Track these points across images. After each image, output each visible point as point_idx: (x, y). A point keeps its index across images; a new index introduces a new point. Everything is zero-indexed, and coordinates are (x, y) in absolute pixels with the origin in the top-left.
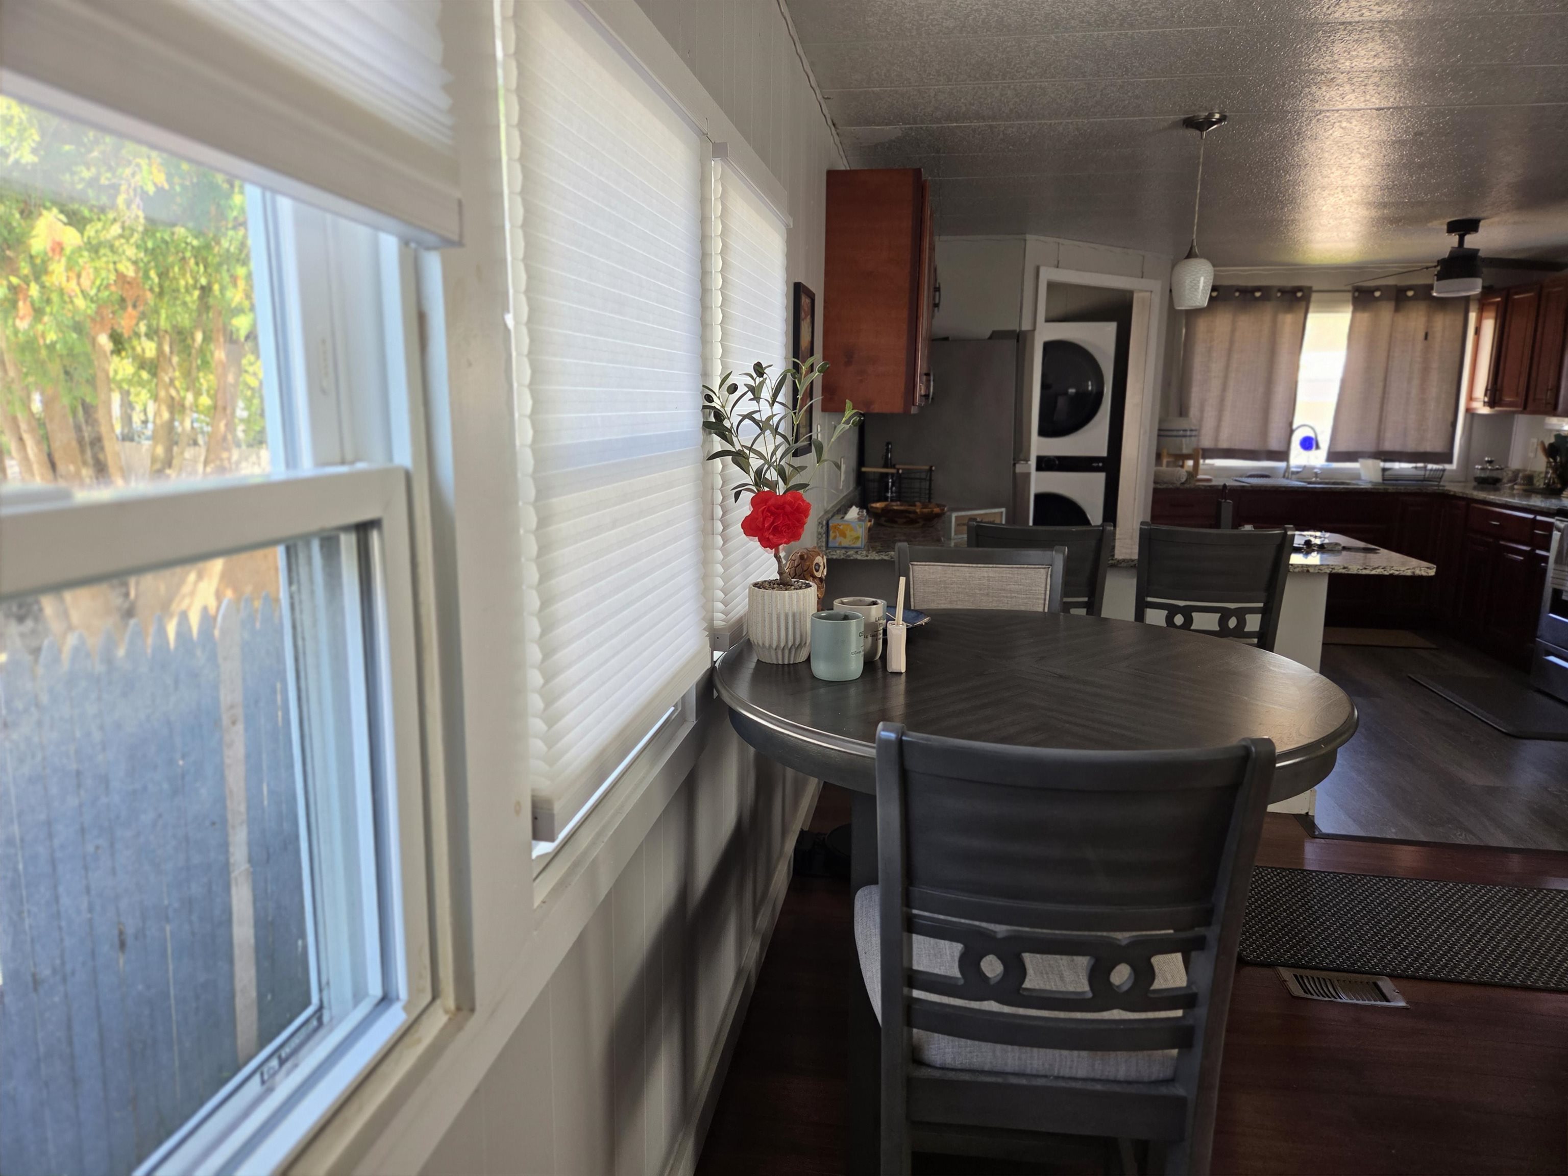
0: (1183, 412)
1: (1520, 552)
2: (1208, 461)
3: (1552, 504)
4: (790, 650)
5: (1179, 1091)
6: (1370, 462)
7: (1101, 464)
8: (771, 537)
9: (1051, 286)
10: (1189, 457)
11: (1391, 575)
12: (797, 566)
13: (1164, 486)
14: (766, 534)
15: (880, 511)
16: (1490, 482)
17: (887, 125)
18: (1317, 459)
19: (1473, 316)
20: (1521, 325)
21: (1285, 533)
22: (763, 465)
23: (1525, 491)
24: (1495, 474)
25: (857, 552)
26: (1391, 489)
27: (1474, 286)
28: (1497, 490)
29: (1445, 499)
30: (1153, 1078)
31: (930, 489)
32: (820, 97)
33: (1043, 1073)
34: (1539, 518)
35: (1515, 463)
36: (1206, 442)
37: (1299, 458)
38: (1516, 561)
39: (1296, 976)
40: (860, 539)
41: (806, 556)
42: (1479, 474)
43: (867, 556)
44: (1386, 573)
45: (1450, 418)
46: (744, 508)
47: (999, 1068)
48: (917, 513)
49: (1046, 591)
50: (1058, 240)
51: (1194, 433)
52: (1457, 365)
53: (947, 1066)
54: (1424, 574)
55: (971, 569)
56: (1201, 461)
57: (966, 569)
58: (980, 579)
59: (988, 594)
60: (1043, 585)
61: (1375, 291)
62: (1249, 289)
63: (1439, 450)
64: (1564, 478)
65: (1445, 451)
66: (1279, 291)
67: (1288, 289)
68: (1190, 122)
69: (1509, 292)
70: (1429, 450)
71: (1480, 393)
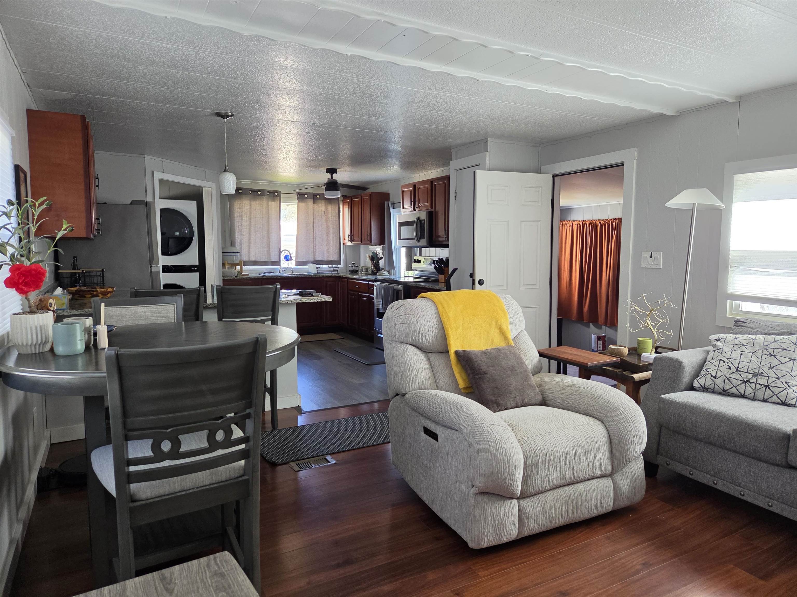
0: (233, 244)
1: (365, 297)
2: (246, 267)
3: (374, 277)
4: (39, 345)
5: (246, 477)
6: (312, 265)
7: (196, 269)
8: (23, 288)
9: (161, 181)
10: (237, 265)
11: (318, 301)
13: (228, 278)
14: (20, 286)
15: (74, 292)
16: (354, 272)
17: (62, 91)
18: (292, 264)
19: (341, 206)
20: (357, 210)
21: (276, 287)
22: (15, 252)
23: (366, 274)
24: (356, 269)
25: (64, 311)
26: (321, 275)
27: (338, 194)
28: (357, 274)
29: (339, 278)
30: (236, 476)
31: (103, 281)
32: (20, 71)
33: (192, 487)
34: (370, 283)
35: (362, 264)
36: (245, 258)
37: (284, 264)
38: (364, 300)
39: (297, 464)
40: (65, 304)
42: (350, 269)
44: (316, 301)
45: (338, 247)
47: (172, 492)
48: (97, 291)
49: (175, 315)
50: (162, 159)
51: (239, 254)
52: (338, 226)
53: (148, 498)
54: (329, 300)
56: (243, 267)
57: (133, 308)
58: (140, 313)
59: (145, 319)
60: (173, 312)
61: (305, 195)
62: (255, 190)
63: (336, 260)
64: (377, 268)
65: (338, 260)
66: (268, 192)
67: (272, 191)
68: (218, 114)
69: (351, 198)
70: (332, 260)
71: (347, 237)
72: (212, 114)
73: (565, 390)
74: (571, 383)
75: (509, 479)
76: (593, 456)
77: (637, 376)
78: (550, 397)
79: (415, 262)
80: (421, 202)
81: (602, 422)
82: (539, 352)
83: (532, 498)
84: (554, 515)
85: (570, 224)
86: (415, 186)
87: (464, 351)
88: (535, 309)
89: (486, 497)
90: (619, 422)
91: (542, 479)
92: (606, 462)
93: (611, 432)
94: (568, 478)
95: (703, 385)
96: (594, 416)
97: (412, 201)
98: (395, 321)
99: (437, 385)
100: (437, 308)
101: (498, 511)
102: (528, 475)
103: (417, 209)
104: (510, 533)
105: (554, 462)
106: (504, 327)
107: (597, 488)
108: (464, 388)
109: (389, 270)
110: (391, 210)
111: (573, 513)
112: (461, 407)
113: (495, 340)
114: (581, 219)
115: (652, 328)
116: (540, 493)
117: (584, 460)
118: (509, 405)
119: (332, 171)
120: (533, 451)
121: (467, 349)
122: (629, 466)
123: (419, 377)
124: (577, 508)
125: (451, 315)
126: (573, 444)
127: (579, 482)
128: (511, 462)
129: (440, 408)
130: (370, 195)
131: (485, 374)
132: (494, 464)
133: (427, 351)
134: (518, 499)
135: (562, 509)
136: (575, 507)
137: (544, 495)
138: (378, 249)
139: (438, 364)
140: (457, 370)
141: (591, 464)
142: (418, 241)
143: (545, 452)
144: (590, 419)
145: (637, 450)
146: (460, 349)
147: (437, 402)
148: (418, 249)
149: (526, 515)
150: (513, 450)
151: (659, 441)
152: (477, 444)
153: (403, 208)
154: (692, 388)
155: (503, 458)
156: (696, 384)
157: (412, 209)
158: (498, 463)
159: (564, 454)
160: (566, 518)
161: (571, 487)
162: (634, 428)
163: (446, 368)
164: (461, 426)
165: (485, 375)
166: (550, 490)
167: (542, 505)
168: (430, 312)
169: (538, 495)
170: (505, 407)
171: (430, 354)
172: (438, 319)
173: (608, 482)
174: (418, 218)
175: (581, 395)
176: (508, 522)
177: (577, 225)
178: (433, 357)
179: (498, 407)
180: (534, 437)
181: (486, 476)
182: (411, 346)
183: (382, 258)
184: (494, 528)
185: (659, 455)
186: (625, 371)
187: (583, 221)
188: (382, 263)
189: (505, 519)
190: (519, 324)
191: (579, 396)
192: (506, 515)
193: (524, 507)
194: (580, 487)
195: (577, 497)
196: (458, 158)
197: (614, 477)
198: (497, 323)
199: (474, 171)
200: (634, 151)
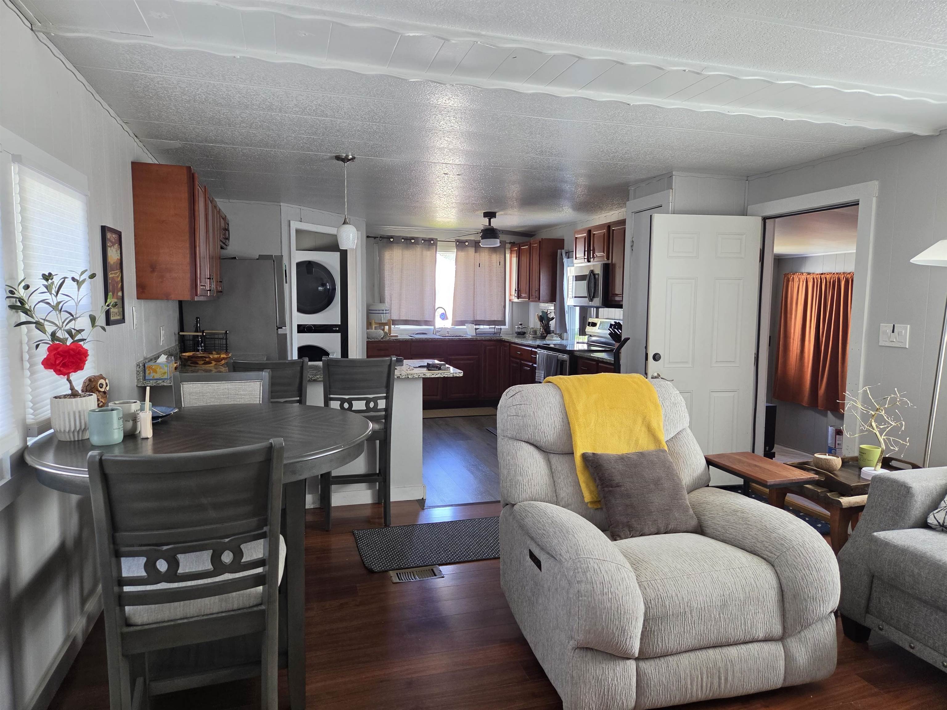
0: (382, 301)
1: (528, 366)
2: (396, 326)
3: (538, 342)
4: (78, 432)
5: (263, 607)
6: (470, 326)
7: (337, 329)
8: (62, 369)
9: (298, 231)
10: (385, 324)
11: (444, 377)
12: (88, 385)
13: (373, 340)
14: (58, 368)
15: (187, 358)
16: (521, 334)
17: (170, 140)
18: (448, 324)
19: (508, 256)
20: (525, 259)
21: (391, 359)
22: (57, 329)
23: (533, 337)
24: (523, 330)
25: (164, 381)
26: (479, 338)
27: (497, 243)
29: (501, 342)
30: (251, 605)
31: (226, 344)
32: (121, 122)
33: (196, 615)
34: (533, 350)
35: (531, 325)
36: (395, 317)
37: (439, 323)
38: (527, 370)
39: (397, 574)
40: (167, 374)
41: (93, 380)
42: (517, 330)
43: (170, 383)
44: (442, 376)
45: (503, 305)
46: (43, 352)
47: (172, 618)
48: (210, 357)
49: (260, 393)
50: (300, 207)
51: (387, 312)
52: (503, 279)
53: (144, 623)
54: (458, 376)
55: (218, 385)
56: (392, 326)
57: (215, 385)
58: (223, 390)
59: (228, 398)
60: (259, 391)
61: (465, 242)
62: (408, 238)
63: (500, 319)
64: (547, 331)
65: (502, 320)
66: (423, 240)
67: (427, 239)
68: (338, 158)
69: (519, 245)
70: (496, 319)
71: (513, 292)
72: (331, 158)
73: (729, 515)
74: (738, 506)
75: (618, 635)
76: (753, 612)
77: (846, 501)
78: (710, 522)
79: (589, 325)
80: (596, 251)
81: (773, 566)
82: (706, 458)
83: (657, 660)
84: (689, 686)
85: (803, 277)
86: (589, 232)
87: (593, 454)
88: (732, 394)
89: (589, 654)
90: (796, 568)
91: (673, 637)
92: (774, 621)
93: (783, 581)
94: (713, 638)
95: (941, 522)
96: (762, 555)
97: (586, 250)
98: (508, 412)
99: (556, 496)
100: (562, 397)
101: (605, 674)
102: (651, 631)
103: (592, 260)
104: (623, 704)
105: (692, 616)
106: (654, 425)
107: (758, 654)
108: (592, 502)
109: (561, 334)
110: (565, 260)
111: (719, 686)
112: (568, 532)
113: (640, 442)
114: (819, 271)
115: (878, 433)
116: (670, 655)
117: (738, 615)
118: (646, 531)
119: (490, 215)
120: (660, 600)
121: (599, 451)
122: (812, 630)
123: (533, 484)
124: (726, 679)
125: (580, 407)
126: (722, 594)
127: (731, 645)
128: (622, 613)
129: (544, 530)
130: (540, 242)
131: (618, 486)
132: (598, 613)
133: (547, 451)
134: (637, 659)
135: (702, 679)
136: (723, 678)
137: (675, 658)
138: (550, 308)
139: (560, 468)
140: (582, 478)
141: (749, 622)
142: (591, 300)
143: (678, 602)
144: (756, 559)
145: (822, 609)
146: (589, 451)
147: (543, 521)
148: (595, 309)
149: (647, 682)
150: (628, 598)
151: (870, 594)
152: (577, 585)
153: (576, 258)
154: (925, 525)
155: (611, 606)
156: (931, 520)
157: (586, 260)
158: (604, 613)
159: (708, 606)
160: (708, 691)
161: (718, 650)
162: (818, 578)
163: (570, 475)
164: (561, 558)
165: (618, 489)
166: (686, 652)
167: (672, 671)
168: (553, 402)
169: (667, 657)
170: (640, 533)
171: (552, 455)
172: (563, 411)
173: (777, 649)
174: (592, 272)
175: (749, 525)
176: (620, 689)
177: (813, 279)
178: (554, 459)
179: (630, 531)
180: (665, 580)
181: (587, 628)
182: (526, 444)
183: (553, 319)
184: (599, 695)
185: (869, 613)
186: (831, 491)
187: (822, 274)
188: (552, 323)
189: (615, 685)
190: (679, 420)
191: (745, 526)
192: (617, 680)
193: (645, 672)
194: (733, 651)
195: (726, 665)
196: (635, 199)
197: (787, 642)
198: (644, 419)
199: (651, 216)
200: (874, 186)
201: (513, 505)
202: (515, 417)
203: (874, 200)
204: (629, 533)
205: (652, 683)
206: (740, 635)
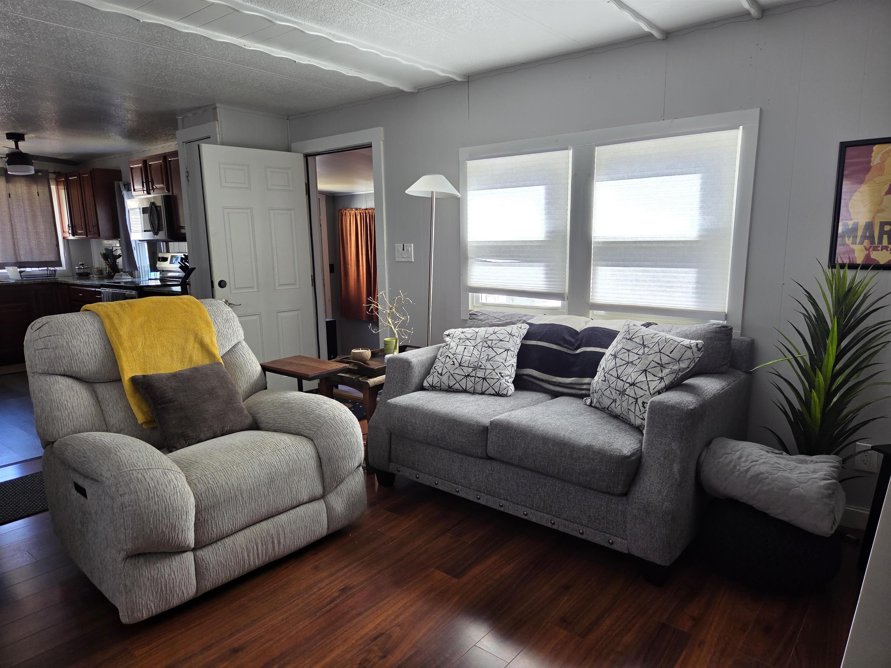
6: (11, 269)
16: (84, 275)
19: (53, 188)
20: (75, 192)
23: (99, 278)
24: (86, 271)
26: (26, 282)
27: (29, 169)
28: (89, 279)
29: (57, 285)
35: (95, 265)
42: (77, 271)
45: (55, 242)
52: (51, 214)
63: (52, 260)
64: (114, 269)
65: (56, 260)
69: (67, 177)
70: (47, 260)
71: (66, 229)
73: (278, 408)
74: (285, 399)
75: (169, 532)
76: (297, 480)
77: (372, 381)
78: (263, 418)
79: (159, 261)
80: (155, 183)
81: (312, 440)
82: (262, 365)
83: (214, 546)
84: (246, 558)
85: (353, 212)
86: (145, 162)
87: (144, 376)
88: (296, 313)
89: (142, 560)
90: (329, 438)
91: (226, 521)
92: (315, 484)
93: (320, 450)
94: (264, 511)
95: (431, 383)
96: (304, 434)
97: (144, 181)
98: (35, 346)
99: (106, 424)
100: (102, 323)
101: (161, 572)
102: (205, 520)
103: (152, 192)
104: (183, 593)
105: (243, 498)
106: (207, 340)
107: (305, 514)
108: (146, 423)
109: (132, 272)
110: (125, 193)
111: (274, 549)
112: (110, 452)
113: (194, 358)
114: (364, 207)
115: (393, 327)
116: (227, 537)
117: (284, 487)
118: (202, 436)
119: (16, 137)
120: (211, 491)
121: (150, 372)
122: (346, 483)
123: (74, 416)
124: (279, 542)
125: (124, 332)
126: (269, 472)
127: (282, 513)
128: (171, 511)
129: (84, 457)
130: (91, 172)
131: (171, 402)
132: (145, 518)
133: (91, 381)
134: (194, 550)
135: (257, 548)
136: (276, 542)
137: (231, 538)
138: (116, 245)
139: (108, 396)
140: (133, 402)
141: (294, 489)
142: (156, 233)
143: (228, 489)
144: (298, 438)
145: (350, 465)
146: (139, 373)
147: (83, 449)
148: (164, 243)
149: (206, 566)
150: (176, 496)
151: (390, 447)
152: (120, 498)
153: (134, 190)
154: (422, 388)
155: (158, 508)
156: (425, 384)
157: (145, 192)
158: (151, 516)
159: (257, 486)
160: (264, 557)
161: (269, 521)
162: (345, 441)
163: (119, 401)
164: (102, 478)
165: (170, 404)
166: (241, 530)
167: (229, 550)
168: (90, 330)
169: (224, 540)
170: (196, 441)
171: (98, 385)
172: (103, 337)
173: (320, 505)
174: (153, 204)
175: (293, 412)
176: (178, 582)
177: (360, 214)
178: (101, 389)
179: (185, 441)
180: (216, 474)
181: (135, 535)
182: (63, 377)
183: (119, 256)
184: (157, 593)
186: (362, 376)
187: (366, 209)
188: (120, 261)
189: (173, 579)
190: (232, 334)
191: (290, 414)
192: (174, 574)
193: (203, 558)
194: (283, 518)
195: (278, 531)
196: (184, 128)
197: (327, 498)
198: (196, 336)
199: (199, 145)
200: (380, 131)
201: (53, 443)
202: (44, 350)
203: (382, 142)
204: (184, 442)
205: (211, 566)
206: (288, 502)
